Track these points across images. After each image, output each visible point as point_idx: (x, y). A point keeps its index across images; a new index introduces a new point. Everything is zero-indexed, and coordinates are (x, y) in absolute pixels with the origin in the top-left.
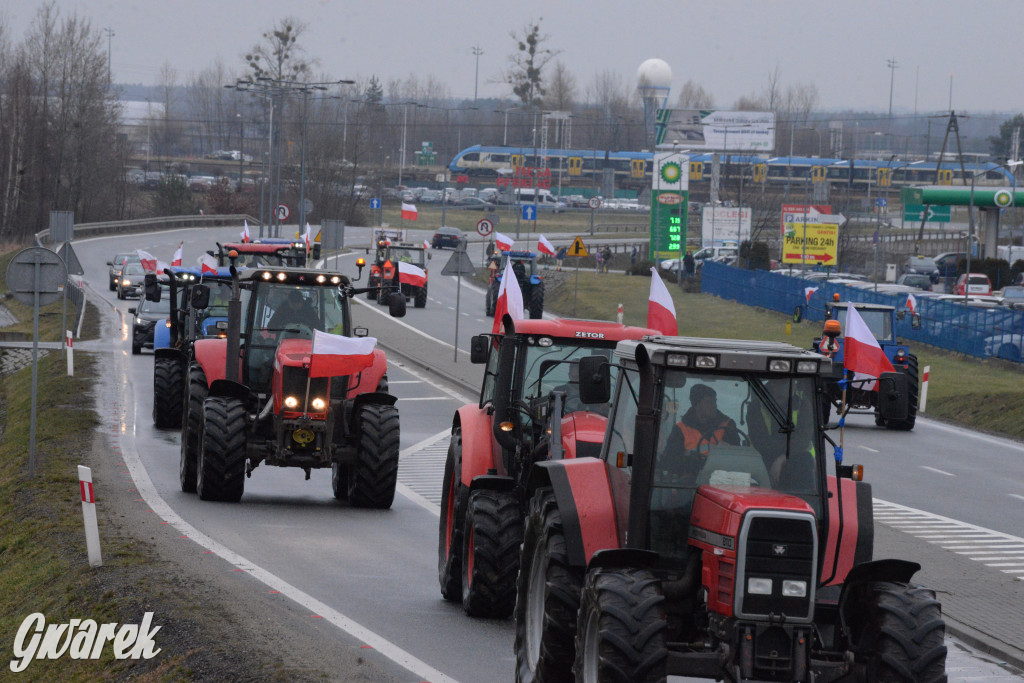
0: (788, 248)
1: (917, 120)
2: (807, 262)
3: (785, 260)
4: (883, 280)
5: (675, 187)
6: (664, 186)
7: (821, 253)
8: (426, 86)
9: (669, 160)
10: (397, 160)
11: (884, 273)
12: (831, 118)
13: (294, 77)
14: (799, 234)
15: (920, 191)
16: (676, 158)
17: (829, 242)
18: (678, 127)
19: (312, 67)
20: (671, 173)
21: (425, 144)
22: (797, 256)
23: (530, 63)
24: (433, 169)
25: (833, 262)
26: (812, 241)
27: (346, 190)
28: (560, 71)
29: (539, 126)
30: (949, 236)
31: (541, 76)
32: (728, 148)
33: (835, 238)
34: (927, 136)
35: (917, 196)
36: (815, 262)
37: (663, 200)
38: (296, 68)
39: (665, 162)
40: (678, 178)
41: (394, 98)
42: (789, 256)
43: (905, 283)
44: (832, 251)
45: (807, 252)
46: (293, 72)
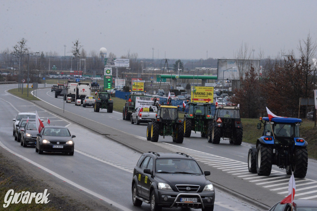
0: (133, 88)
1: (158, 60)
2: (138, 90)
3: (133, 90)
4: (153, 94)
5: (109, 75)
6: (107, 75)
7: (140, 88)
8: (54, 53)
9: (108, 69)
10: (48, 69)
11: (153, 92)
12: (141, 60)
13: (25, 52)
14: (136, 84)
15: (160, 75)
16: (109, 69)
17: (142, 86)
18: (109, 62)
19: (29, 49)
20: (108, 72)
21: (54, 66)
22: (135, 89)
23: (77, 48)
24: (56, 71)
25: (143, 90)
26: (139, 86)
27: (37, 76)
28: (83, 50)
29: (79, 62)
30: (166, 85)
31: (79, 51)
32: (120, 66)
33: (143, 85)
34: (161, 64)
35: (160, 76)
36: (139, 90)
37: (106, 78)
38: (25, 50)
39: (107, 69)
40: (110, 72)
41: (47, 56)
42: (134, 89)
43: (158, 95)
44: (143, 88)
45: (138, 88)
46: (24, 51)
